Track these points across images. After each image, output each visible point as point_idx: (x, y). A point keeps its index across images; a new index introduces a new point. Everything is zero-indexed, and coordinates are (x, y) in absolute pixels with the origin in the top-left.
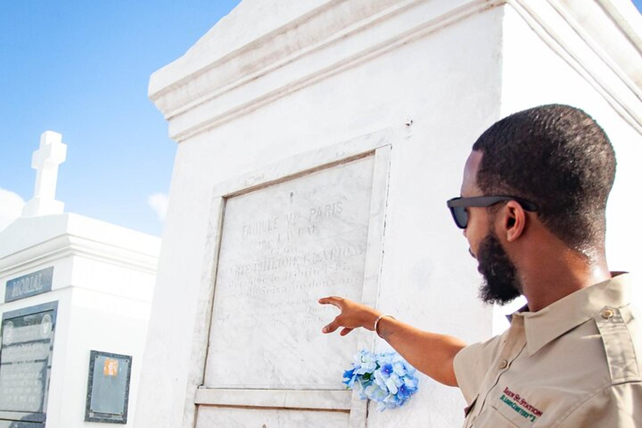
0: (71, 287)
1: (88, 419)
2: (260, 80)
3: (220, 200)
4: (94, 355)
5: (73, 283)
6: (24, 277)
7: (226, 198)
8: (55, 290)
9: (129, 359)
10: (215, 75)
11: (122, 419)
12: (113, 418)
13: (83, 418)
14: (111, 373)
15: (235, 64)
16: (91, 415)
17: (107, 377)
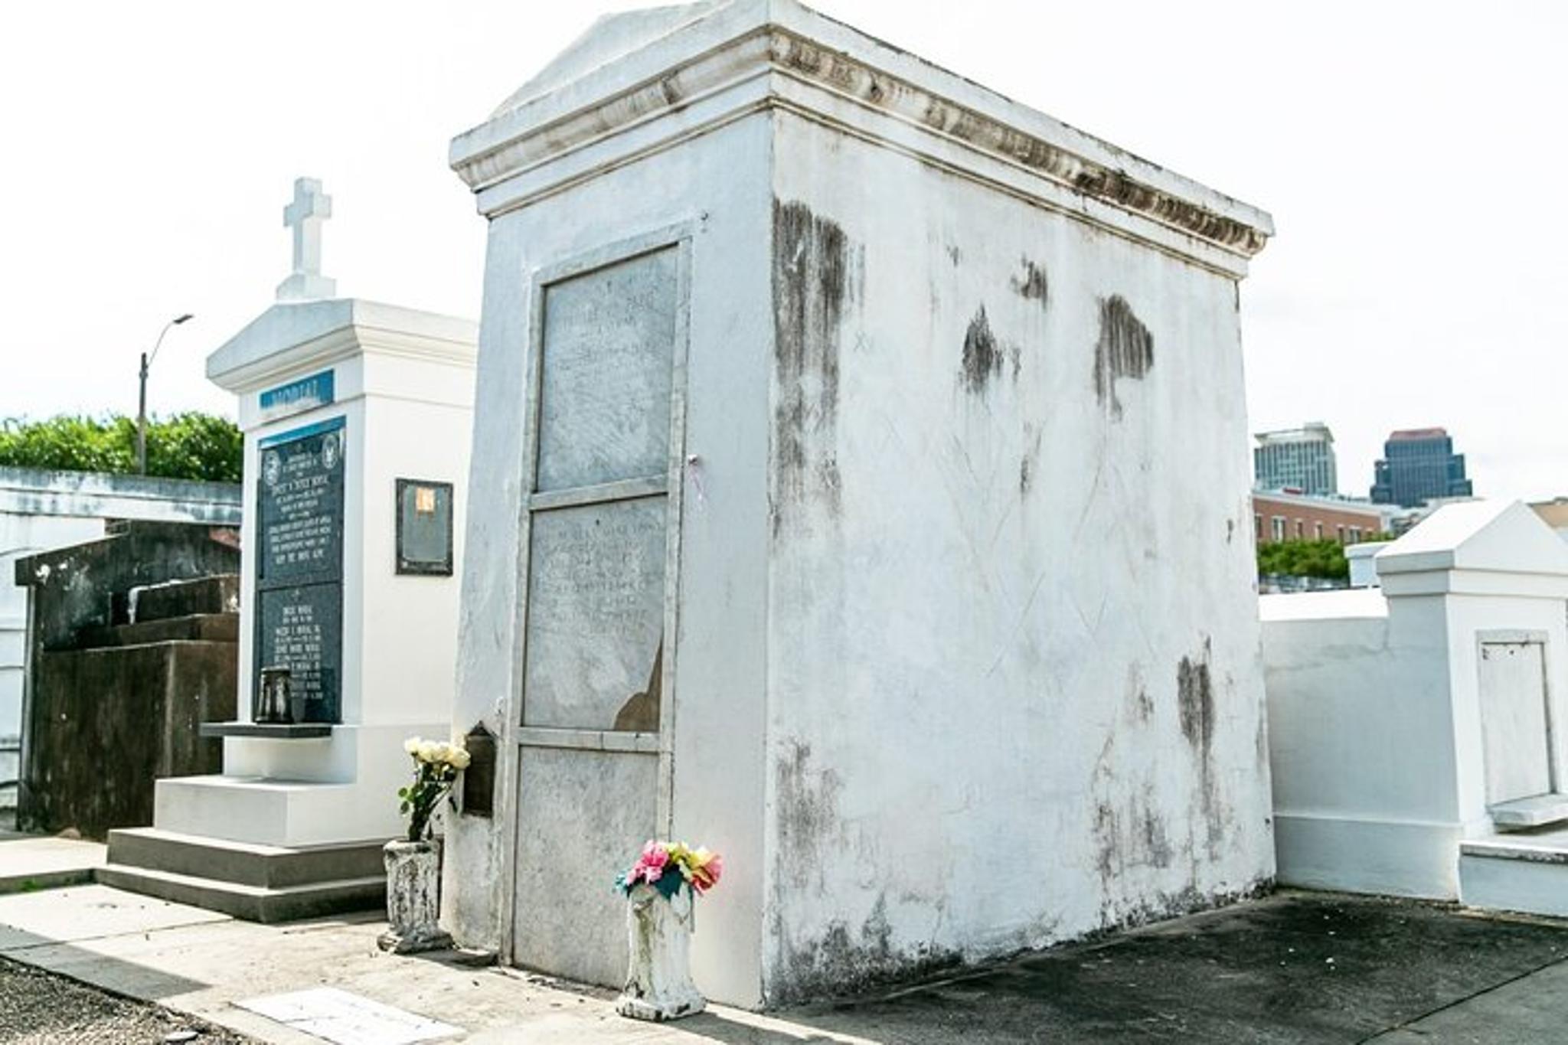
0: (363, 396)
1: (400, 571)
2: (571, 157)
3: (539, 290)
4: (402, 484)
5: (366, 390)
6: (289, 387)
7: (546, 287)
8: (340, 403)
9: (448, 487)
10: (521, 147)
11: (445, 569)
12: (434, 568)
13: (393, 569)
14: (426, 508)
15: (541, 141)
16: (405, 565)
17: (421, 513)
